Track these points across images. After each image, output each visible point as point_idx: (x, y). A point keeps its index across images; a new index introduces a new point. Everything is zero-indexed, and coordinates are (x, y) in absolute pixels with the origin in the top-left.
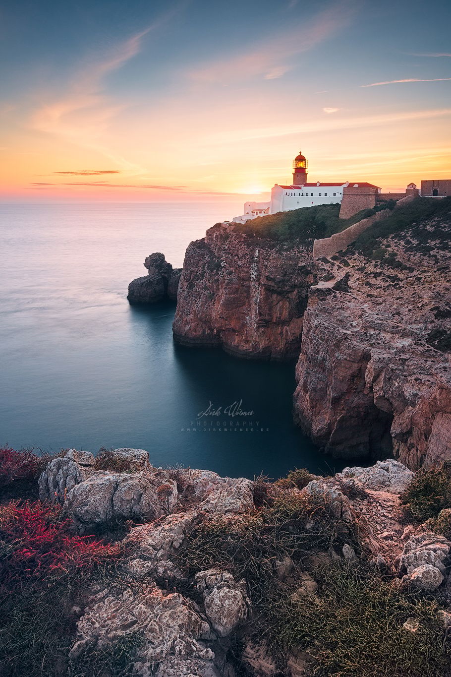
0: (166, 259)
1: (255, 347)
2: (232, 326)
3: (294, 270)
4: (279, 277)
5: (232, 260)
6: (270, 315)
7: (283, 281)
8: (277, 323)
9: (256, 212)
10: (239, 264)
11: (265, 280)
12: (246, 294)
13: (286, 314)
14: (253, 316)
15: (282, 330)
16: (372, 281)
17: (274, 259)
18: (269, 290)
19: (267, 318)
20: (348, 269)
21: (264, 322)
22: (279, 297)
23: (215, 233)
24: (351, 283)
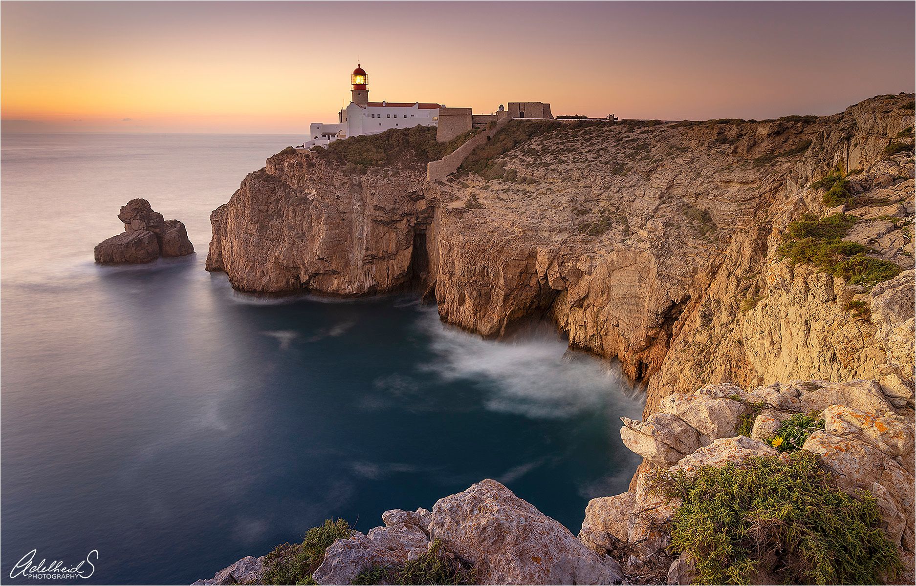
1: (360, 288)
2: (333, 267)
3: (404, 196)
4: (390, 206)
6: (376, 249)
7: (394, 209)
8: (384, 258)
9: (327, 136)
10: (338, 193)
11: (372, 211)
12: (347, 229)
13: (393, 246)
14: (357, 253)
15: (388, 265)
16: (504, 196)
17: (382, 186)
18: (376, 222)
19: (374, 252)
20: (470, 190)
21: (371, 258)
22: (386, 229)
23: (287, 162)
24: (481, 201)
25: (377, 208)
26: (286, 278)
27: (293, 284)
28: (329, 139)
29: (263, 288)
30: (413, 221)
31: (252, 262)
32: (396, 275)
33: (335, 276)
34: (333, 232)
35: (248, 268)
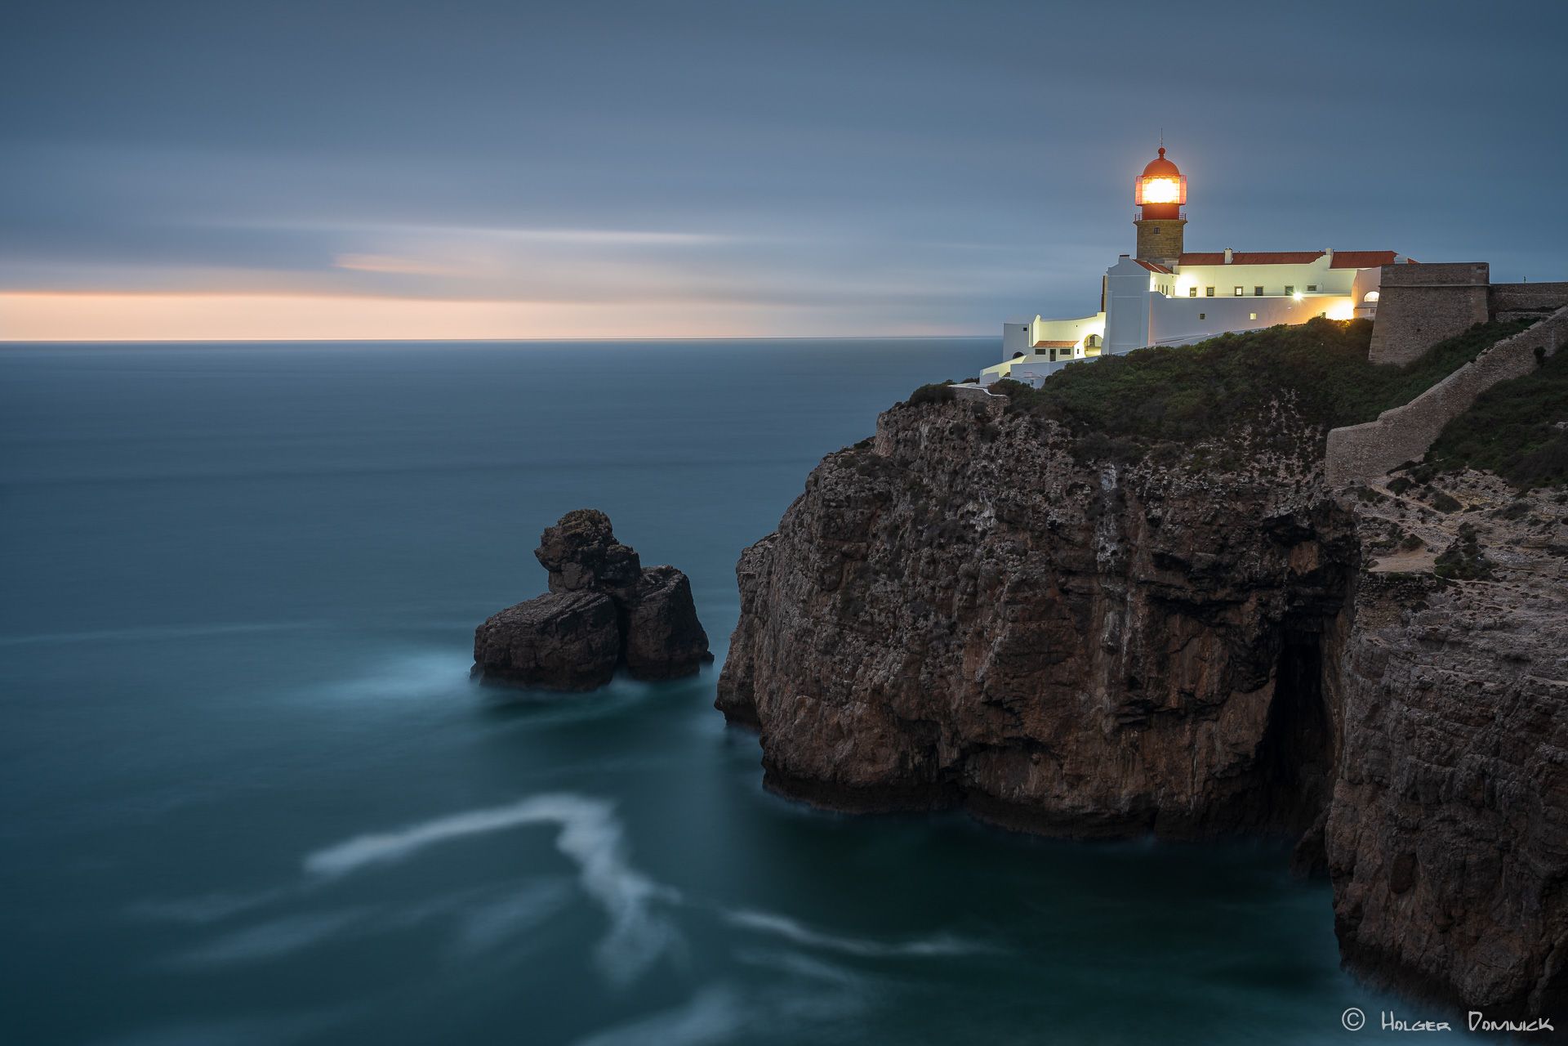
0: (615, 535)
2: (1027, 730)
3: (1251, 530)
4: (1203, 557)
5: (1023, 508)
6: (1159, 684)
7: (1215, 567)
8: (1182, 712)
10: (1055, 515)
11: (1151, 570)
12: (1074, 620)
13: (1210, 681)
14: (1101, 692)
15: (1194, 733)
17: (1183, 497)
18: (1162, 603)
19: (1152, 694)
20: (1460, 518)
21: (1140, 711)
22: (1191, 626)
23: (927, 422)
24: (1492, 554)
25: (1163, 561)
26: (901, 749)
27: (917, 768)
28: (1053, 358)
29: (835, 774)
30: (1279, 605)
31: (812, 695)
32: (1219, 768)
33: (1035, 756)
34: (1034, 626)
35: (802, 713)
